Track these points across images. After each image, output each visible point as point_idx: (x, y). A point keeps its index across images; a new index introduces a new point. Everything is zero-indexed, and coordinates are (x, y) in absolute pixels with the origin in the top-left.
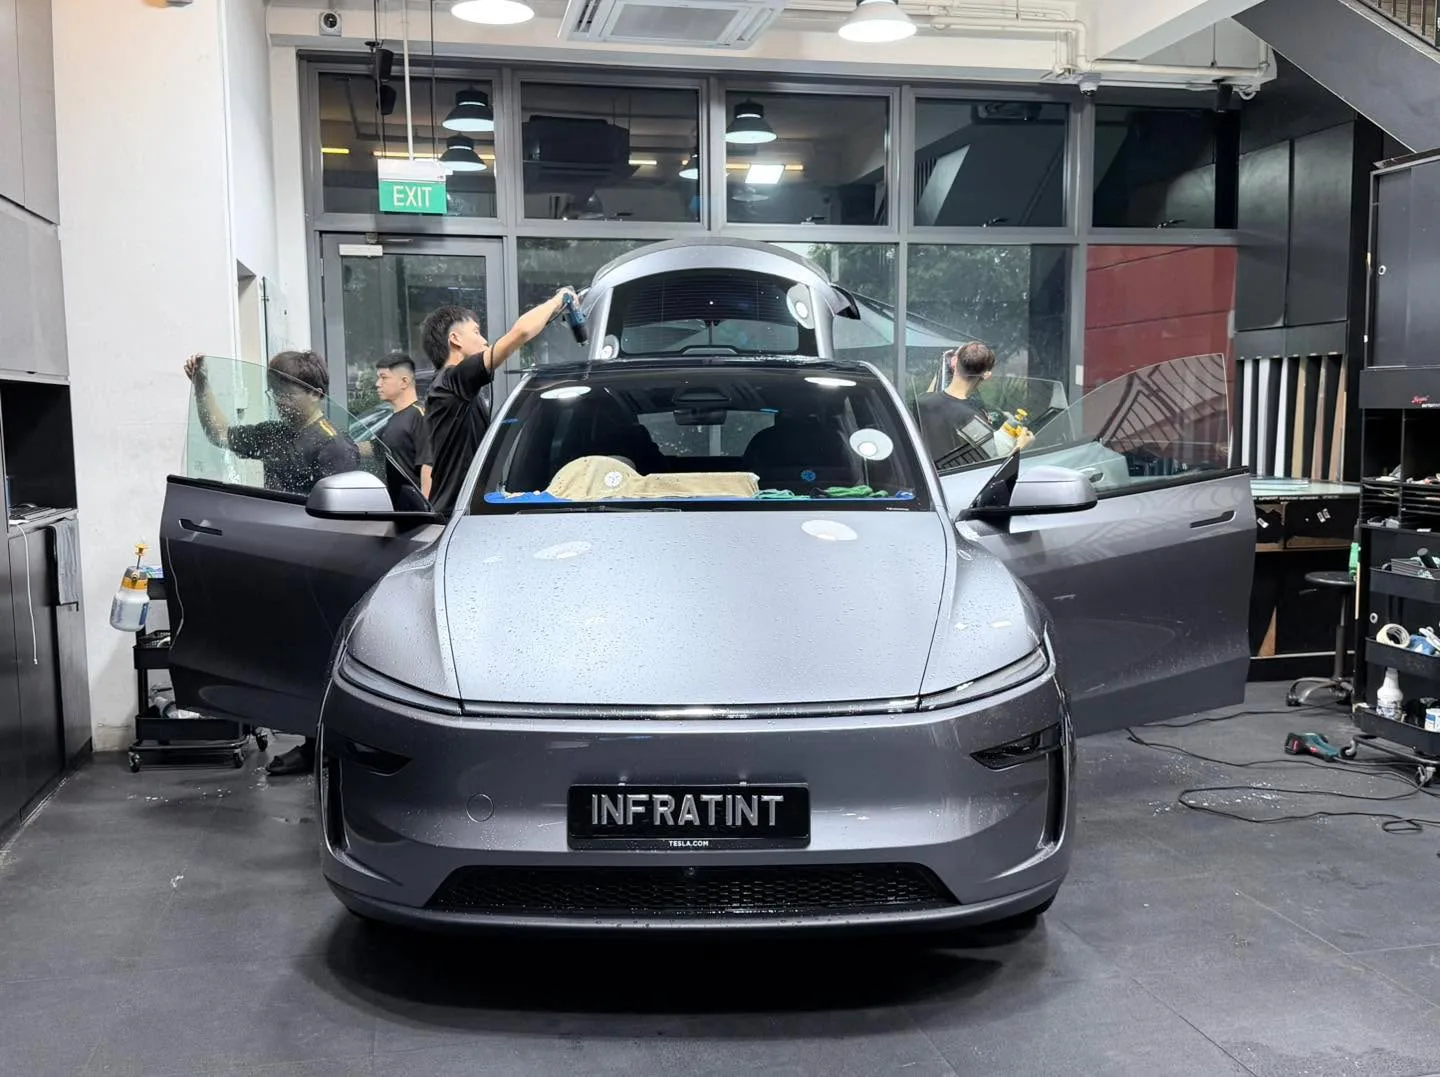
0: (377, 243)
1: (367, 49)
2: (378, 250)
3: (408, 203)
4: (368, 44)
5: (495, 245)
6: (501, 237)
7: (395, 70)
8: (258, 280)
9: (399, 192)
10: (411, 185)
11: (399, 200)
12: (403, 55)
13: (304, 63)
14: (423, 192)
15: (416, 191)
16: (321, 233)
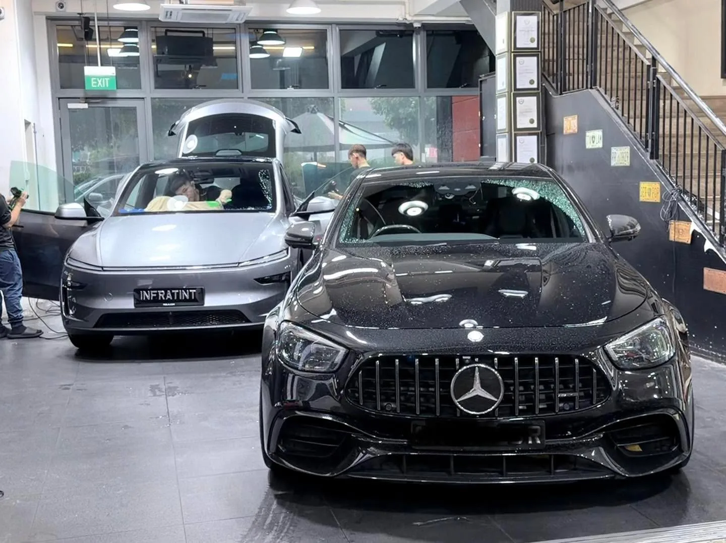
0: (86, 103)
1: (79, 15)
2: (86, 106)
3: (98, 86)
4: (78, 14)
5: (141, 102)
6: (143, 98)
7: (91, 23)
8: (32, 124)
9: (94, 81)
10: (99, 77)
11: (94, 84)
12: (94, 17)
13: (49, 21)
14: (105, 81)
15: (102, 80)
16: (59, 98)
